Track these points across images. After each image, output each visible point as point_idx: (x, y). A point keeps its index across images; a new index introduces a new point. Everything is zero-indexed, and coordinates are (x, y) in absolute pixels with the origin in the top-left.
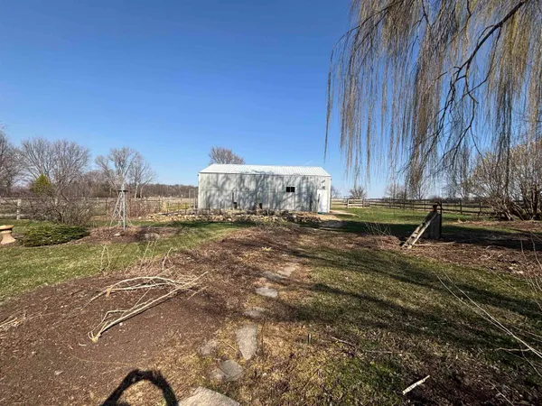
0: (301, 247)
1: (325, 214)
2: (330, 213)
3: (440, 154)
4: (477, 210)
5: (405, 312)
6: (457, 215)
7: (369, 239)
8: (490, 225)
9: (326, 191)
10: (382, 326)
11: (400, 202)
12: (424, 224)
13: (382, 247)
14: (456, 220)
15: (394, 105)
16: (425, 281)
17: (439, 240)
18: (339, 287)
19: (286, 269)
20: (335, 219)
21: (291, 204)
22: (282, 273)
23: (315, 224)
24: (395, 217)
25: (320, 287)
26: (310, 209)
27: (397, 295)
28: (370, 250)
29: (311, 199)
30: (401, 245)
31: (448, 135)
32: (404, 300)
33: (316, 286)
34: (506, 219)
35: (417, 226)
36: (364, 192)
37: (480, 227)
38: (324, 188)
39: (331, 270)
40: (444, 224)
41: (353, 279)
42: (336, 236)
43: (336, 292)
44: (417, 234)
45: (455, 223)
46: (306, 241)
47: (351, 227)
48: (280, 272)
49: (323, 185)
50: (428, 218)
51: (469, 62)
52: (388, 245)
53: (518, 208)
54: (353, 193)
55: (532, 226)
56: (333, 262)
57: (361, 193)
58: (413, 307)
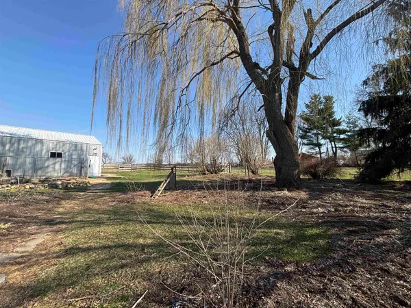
0: (60, 214)
1: (95, 178)
2: (102, 177)
3: (175, 137)
4: (195, 170)
5: (143, 247)
6: (187, 173)
7: (129, 196)
8: (198, 178)
9: (97, 158)
10: (122, 266)
11: (158, 165)
12: (166, 181)
13: (138, 201)
14: (184, 176)
15: (146, 100)
16: (161, 220)
17: (174, 190)
18: (92, 244)
19: (29, 243)
20: (105, 181)
21: (56, 170)
22: (22, 249)
23: (83, 188)
24: (153, 177)
25: (71, 251)
26: (81, 175)
27: (140, 236)
28: (128, 205)
29: (82, 165)
30: (151, 196)
31: (178, 126)
32: (145, 238)
33: (66, 251)
34: (205, 174)
35: (162, 182)
36: (133, 159)
37: (195, 179)
38: (96, 154)
39: (87, 230)
40: (177, 179)
41: (109, 232)
42: (103, 196)
43: (88, 250)
44: (161, 188)
45: (184, 178)
46: (67, 206)
47: (118, 187)
48: (18, 249)
49: (95, 152)
50: (169, 176)
51: (187, 87)
52: (143, 198)
53: (209, 168)
54: (125, 159)
55: (213, 177)
56: (92, 222)
57: (131, 159)
58: (149, 241)
